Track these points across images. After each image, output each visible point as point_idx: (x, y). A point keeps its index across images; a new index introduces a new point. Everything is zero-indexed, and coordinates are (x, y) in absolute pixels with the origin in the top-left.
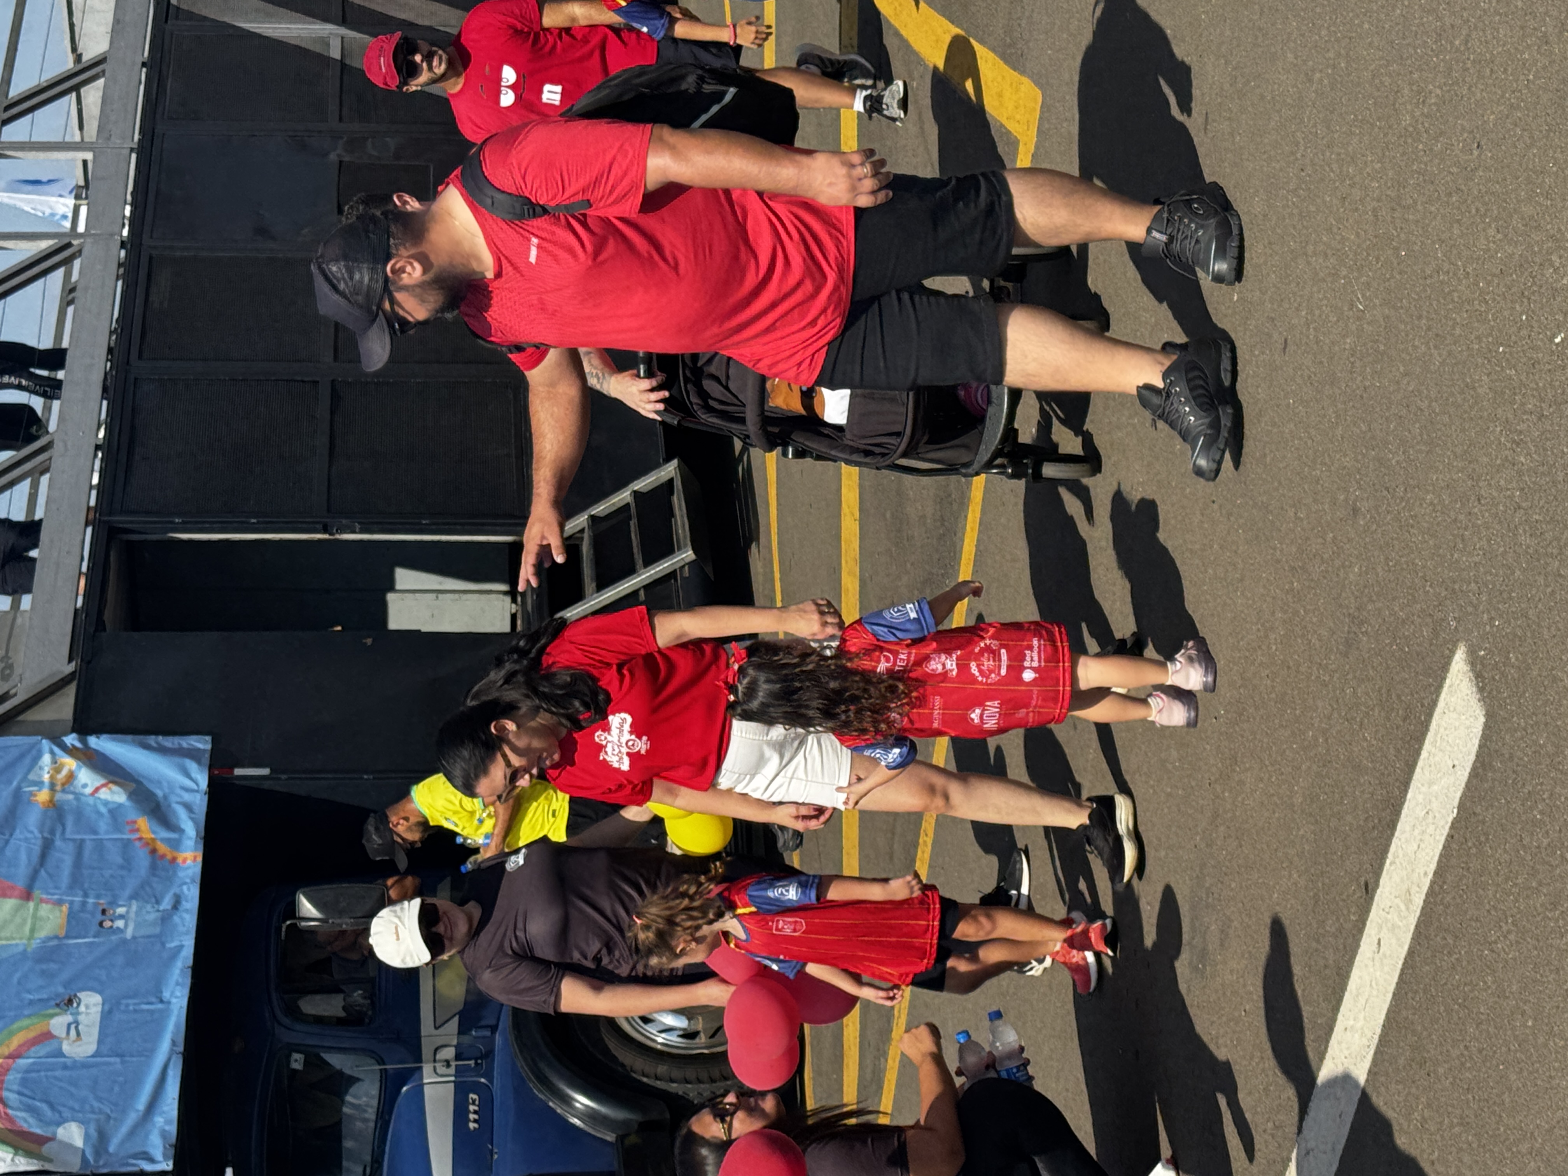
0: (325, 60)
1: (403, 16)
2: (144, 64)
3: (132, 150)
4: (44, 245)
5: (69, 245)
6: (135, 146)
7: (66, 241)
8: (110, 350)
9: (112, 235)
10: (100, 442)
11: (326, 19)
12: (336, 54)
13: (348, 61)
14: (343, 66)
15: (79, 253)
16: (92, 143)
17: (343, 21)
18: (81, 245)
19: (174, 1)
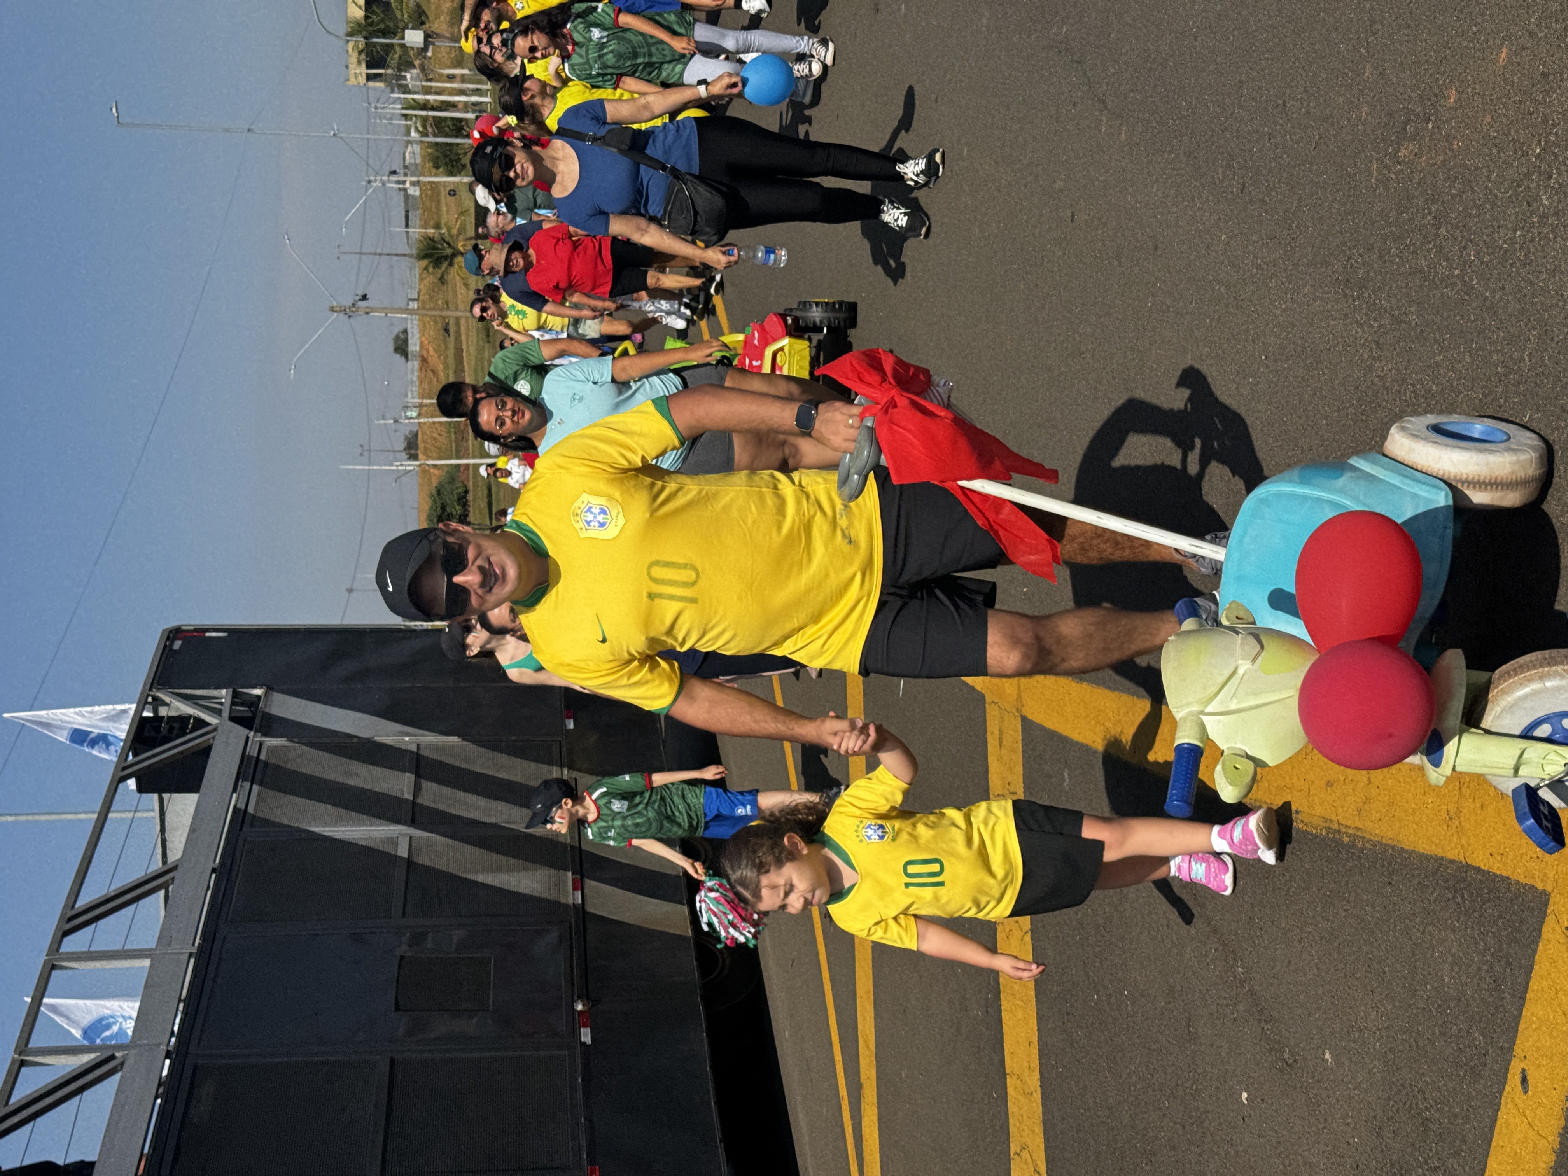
0: (393, 859)
2: (214, 870)
3: (191, 955)
5: (112, 1057)
6: (194, 951)
7: (109, 1053)
9: (159, 1045)
11: (397, 821)
12: (403, 852)
13: (415, 860)
14: (410, 863)
15: (121, 1065)
16: (151, 950)
17: (413, 822)
18: (125, 1058)
19: (251, 810)
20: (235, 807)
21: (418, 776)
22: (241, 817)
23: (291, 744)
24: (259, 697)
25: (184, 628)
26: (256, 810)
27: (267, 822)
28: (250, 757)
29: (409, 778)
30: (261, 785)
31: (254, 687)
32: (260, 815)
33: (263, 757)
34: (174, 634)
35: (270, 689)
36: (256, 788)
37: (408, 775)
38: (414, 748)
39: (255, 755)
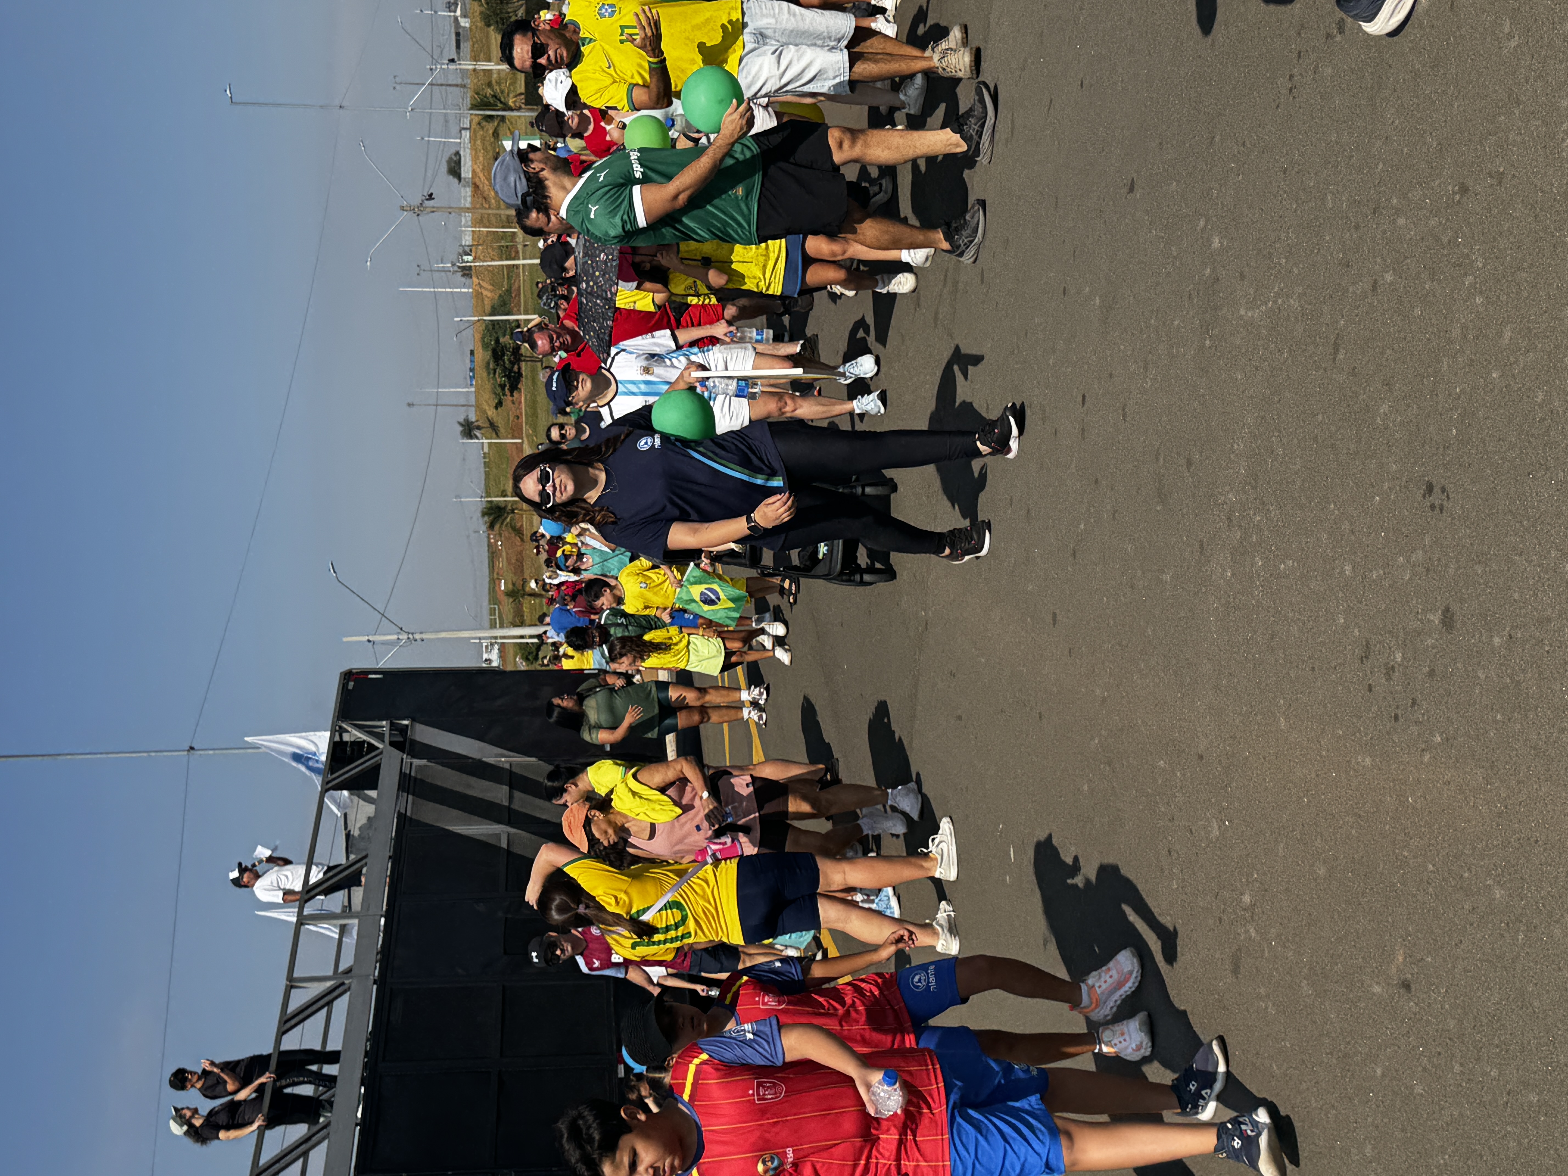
0: (497, 849)
1: (544, 817)
2: (390, 857)
3: (382, 916)
4: (329, 984)
5: (343, 984)
6: (384, 913)
7: (340, 981)
8: (366, 1053)
9: (368, 976)
10: (359, 1121)
11: (499, 822)
12: (504, 845)
13: (511, 849)
14: (508, 852)
15: (349, 989)
16: (358, 913)
17: (509, 824)
18: (350, 983)
19: (409, 814)
20: (399, 812)
21: (512, 787)
22: (402, 818)
23: (429, 764)
24: (407, 726)
25: (354, 671)
26: (412, 814)
27: (418, 823)
28: (405, 774)
29: (506, 788)
30: (413, 795)
31: (404, 719)
32: (414, 817)
33: (413, 774)
34: (348, 676)
35: (414, 720)
36: (410, 797)
37: (504, 787)
38: (507, 766)
39: (408, 772)
